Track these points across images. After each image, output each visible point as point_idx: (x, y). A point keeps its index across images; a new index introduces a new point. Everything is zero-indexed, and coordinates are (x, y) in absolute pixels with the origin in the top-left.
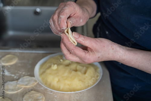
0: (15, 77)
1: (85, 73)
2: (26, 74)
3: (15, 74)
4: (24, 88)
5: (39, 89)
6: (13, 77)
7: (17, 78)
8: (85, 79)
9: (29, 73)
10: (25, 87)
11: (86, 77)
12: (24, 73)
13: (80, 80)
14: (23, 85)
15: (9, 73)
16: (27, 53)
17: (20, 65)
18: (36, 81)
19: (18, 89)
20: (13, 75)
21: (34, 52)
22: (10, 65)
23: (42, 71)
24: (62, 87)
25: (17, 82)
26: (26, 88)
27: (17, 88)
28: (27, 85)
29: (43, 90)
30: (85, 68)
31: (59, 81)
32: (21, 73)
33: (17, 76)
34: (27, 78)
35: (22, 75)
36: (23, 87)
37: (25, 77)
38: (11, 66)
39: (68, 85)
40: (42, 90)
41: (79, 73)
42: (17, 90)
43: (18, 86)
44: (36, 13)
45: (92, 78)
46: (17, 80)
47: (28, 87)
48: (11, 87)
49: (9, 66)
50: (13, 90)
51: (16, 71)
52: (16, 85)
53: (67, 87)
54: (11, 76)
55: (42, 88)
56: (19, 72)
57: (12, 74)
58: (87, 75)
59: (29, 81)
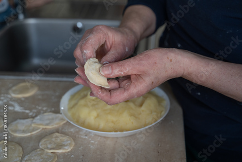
0: (31, 114)
1: (141, 105)
2: (49, 110)
3: (31, 110)
4: (43, 129)
5: (66, 130)
6: (28, 114)
7: (34, 115)
8: (140, 114)
9: (53, 109)
10: (44, 127)
11: (143, 111)
12: (45, 109)
13: (132, 115)
14: (41, 125)
15: (22, 108)
16: (54, 81)
17: (40, 97)
18: (62, 119)
19: (33, 130)
20: (27, 111)
21: (65, 79)
22: (24, 97)
23: (73, 102)
24: (102, 125)
25: (32, 121)
26: (46, 128)
27: (31, 128)
28: (47, 125)
29: (73, 132)
30: (142, 97)
31: (98, 116)
32: (40, 108)
33: (34, 112)
34: (49, 116)
35: (42, 112)
36: (42, 127)
37: (46, 114)
38: (26, 98)
39: (113, 122)
40: (71, 132)
41: (131, 105)
42: (31, 132)
43: (33, 125)
44: (76, 29)
45: (152, 113)
46: (33, 117)
47: (49, 127)
48: (22, 128)
49: (23, 99)
50: (24, 132)
51: (34, 106)
52: (31, 125)
53: (111, 125)
54: (23, 113)
55: (72, 130)
56: (37, 107)
57: (26, 109)
58: (143, 108)
59: (53, 119)
